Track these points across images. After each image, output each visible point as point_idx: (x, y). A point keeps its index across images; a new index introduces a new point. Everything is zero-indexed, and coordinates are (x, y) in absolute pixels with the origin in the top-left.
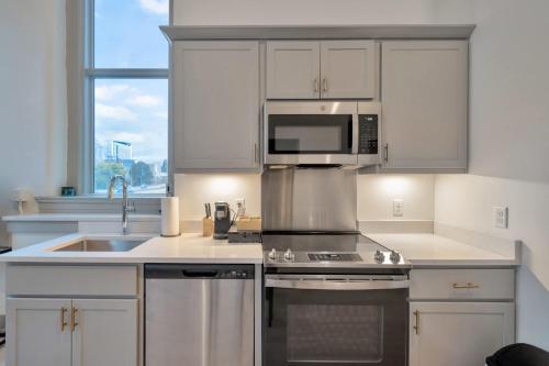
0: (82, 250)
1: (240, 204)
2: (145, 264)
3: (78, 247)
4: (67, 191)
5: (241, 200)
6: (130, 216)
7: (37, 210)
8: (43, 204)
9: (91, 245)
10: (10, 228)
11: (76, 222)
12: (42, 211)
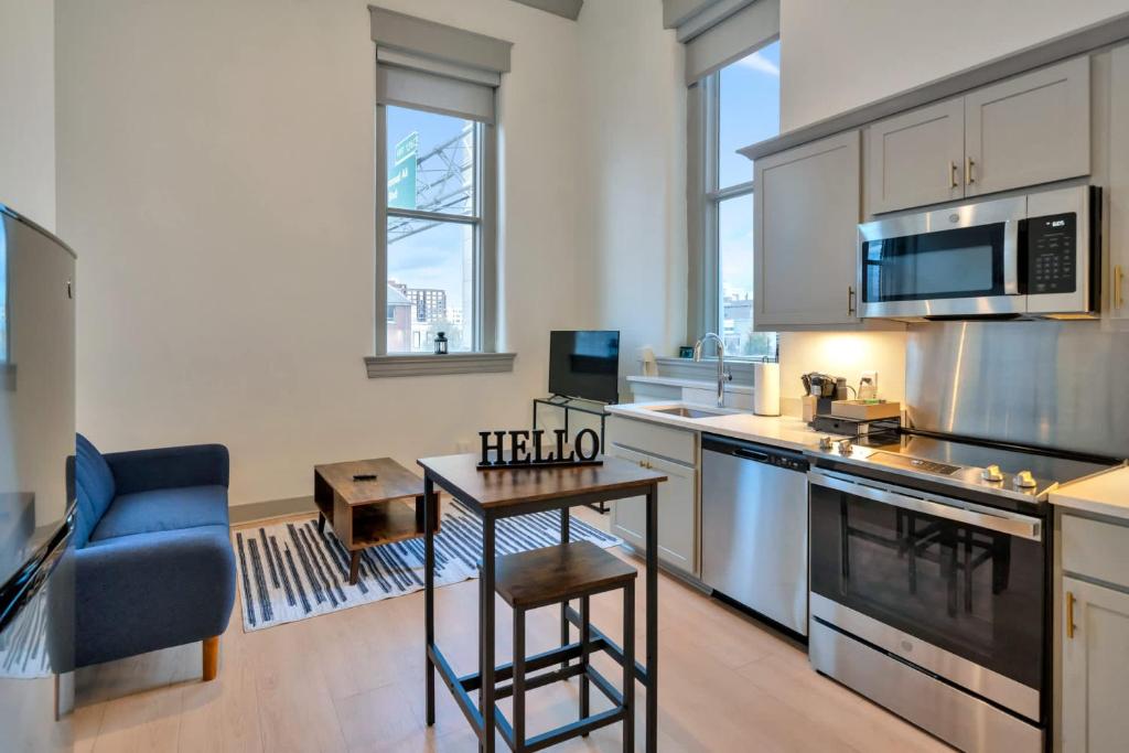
0: (679, 414)
1: (868, 380)
2: (703, 433)
3: (676, 412)
4: (685, 351)
5: (870, 374)
6: (727, 386)
7: (657, 373)
8: (663, 366)
9: (687, 413)
10: (635, 389)
11: (680, 388)
12: (661, 374)
